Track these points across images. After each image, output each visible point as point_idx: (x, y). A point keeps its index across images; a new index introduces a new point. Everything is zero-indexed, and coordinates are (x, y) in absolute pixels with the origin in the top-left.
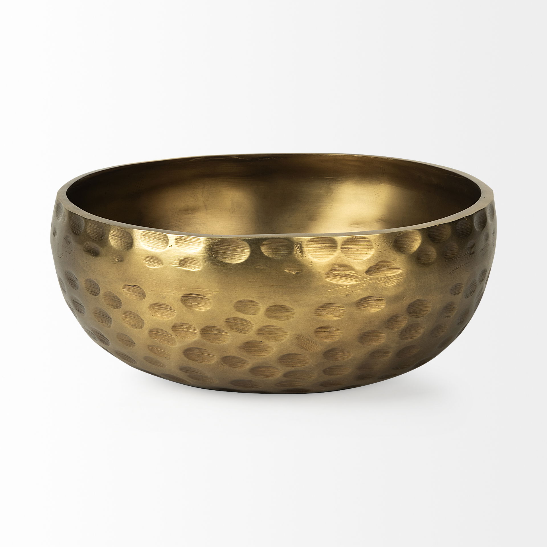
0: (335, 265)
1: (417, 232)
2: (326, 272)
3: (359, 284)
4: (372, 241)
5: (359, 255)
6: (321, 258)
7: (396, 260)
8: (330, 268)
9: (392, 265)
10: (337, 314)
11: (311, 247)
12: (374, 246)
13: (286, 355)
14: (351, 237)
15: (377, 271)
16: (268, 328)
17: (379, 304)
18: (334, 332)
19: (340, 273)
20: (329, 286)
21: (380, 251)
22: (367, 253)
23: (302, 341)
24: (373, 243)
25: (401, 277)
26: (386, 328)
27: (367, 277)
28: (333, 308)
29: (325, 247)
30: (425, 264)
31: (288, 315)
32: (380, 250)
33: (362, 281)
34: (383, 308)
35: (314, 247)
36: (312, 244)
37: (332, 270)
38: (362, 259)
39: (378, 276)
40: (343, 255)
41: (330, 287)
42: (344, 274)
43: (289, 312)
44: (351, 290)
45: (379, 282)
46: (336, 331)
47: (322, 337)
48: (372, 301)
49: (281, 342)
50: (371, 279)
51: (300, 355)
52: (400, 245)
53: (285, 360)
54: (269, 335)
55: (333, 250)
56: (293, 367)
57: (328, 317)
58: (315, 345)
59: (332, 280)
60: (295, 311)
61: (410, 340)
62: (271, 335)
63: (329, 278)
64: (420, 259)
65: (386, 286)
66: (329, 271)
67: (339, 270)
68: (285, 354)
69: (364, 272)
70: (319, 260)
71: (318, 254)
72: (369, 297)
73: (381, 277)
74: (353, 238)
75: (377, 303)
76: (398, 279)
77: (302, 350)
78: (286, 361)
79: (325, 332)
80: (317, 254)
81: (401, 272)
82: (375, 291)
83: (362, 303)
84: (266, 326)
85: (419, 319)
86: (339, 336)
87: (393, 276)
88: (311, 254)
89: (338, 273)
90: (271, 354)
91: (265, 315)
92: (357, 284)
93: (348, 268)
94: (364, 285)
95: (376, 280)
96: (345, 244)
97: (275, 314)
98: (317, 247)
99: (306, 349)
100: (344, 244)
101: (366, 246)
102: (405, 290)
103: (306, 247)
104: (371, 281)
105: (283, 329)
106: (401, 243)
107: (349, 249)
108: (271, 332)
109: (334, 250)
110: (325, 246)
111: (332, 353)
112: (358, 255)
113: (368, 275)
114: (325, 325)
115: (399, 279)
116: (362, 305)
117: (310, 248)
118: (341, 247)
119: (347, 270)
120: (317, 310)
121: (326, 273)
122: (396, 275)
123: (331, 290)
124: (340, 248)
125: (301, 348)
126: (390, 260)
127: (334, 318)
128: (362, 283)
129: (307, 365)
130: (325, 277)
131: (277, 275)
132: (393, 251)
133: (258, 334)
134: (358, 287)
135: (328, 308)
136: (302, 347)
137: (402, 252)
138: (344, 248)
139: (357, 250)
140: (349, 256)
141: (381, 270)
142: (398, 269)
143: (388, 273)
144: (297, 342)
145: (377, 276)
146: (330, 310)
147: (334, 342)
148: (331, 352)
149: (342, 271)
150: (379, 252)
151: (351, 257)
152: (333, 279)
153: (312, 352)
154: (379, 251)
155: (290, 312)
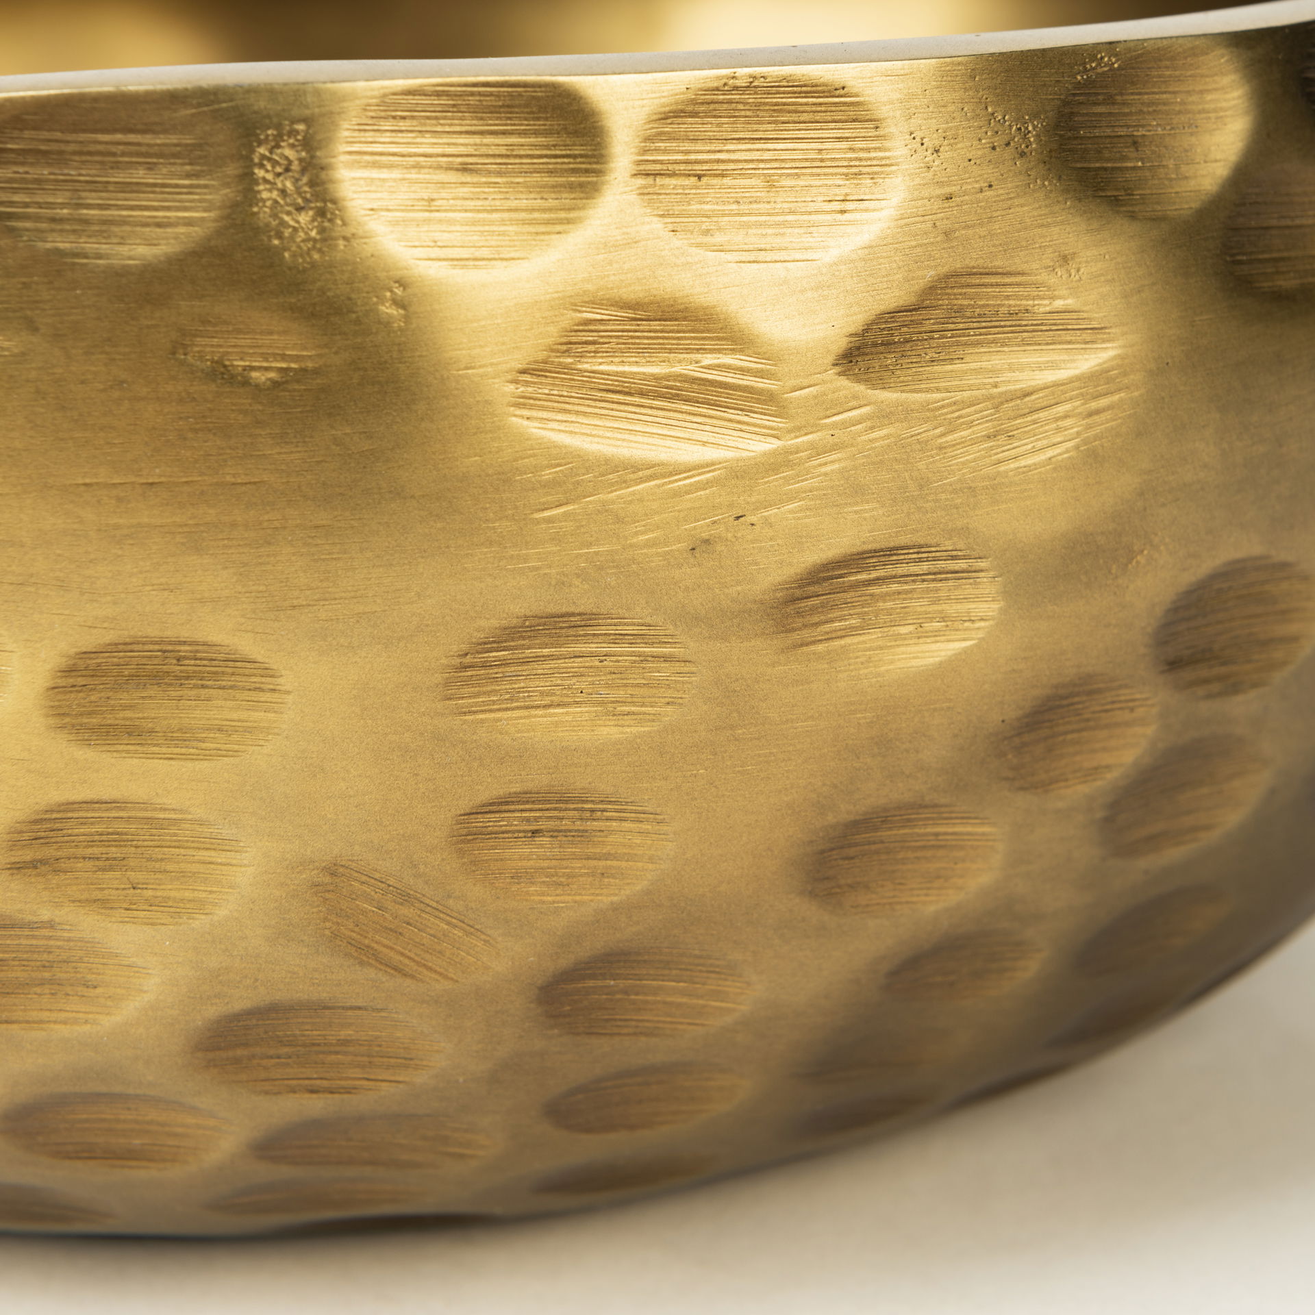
0: (595, 303)
1: (1221, 59)
2: (518, 360)
3: (787, 452)
4: (883, 111)
5: (783, 224)
6: (478, 254)
7: (1073, 266)
8: (552, 333)
9: (1043, 306)
10: (621, 693)
11: (391, 166)
12: (899, 148)
13: (250, 1013)
14: (719, 78)
15: (931, 354)
16: (83, 822)
17: (951, 609)
18: (611, 832)
19: (635, 369)
20: (547, 474)
21: (947, 190)
22: (849, 206)
23: (364, 912)
24: (893, 129)
25: (1116, 397)
26: (1007, 779)
27: (855, 397)
28: (592, 648)
29: (505, 163)
30: (1280, 298)
31: (235, 716)
32: (949, 183)
33: (817, 428)
34: (981, 635)
35: (417, 166)
36: (400, 138)
37: (568, 345)
38: (809, 255)
39: (938, 390)
40: (657, 225)
41: (554, 484)
42: (667, 377)
43: (238, 694)
44: (731, 505)
45: (949, 438)
46: (626, 825)
47: (516, 877)
48: (895, 587)
49: (200, 922)
50: (884, 416)
51: (359, 1008)
52: (1099, 151)
53: (246, 1045)
54: (104, 870)
55: (571, 187)
56: (312, 1092)
57: (556, 724)
58: (468, 934)
59: (577, 429)
60: (286, 682)
61: (1173, 855)
62: (111, 869)
63: (545, 415)
64: (1250, 262)
65: (1002, 468)
66: (542, 355)
67: (631, 347)
68: (238, 1006)
69: (830, 359)
70: (460, 272)
71: (450, 222)
72: (875, 552)
73: (959, 396)
74: (736, 88)
75: (934, 603)
76: (1090, 414)
77: (371, 973)
78: (254, 1056)
79: (534, 832)
80: (440, 221)
81: (1111, 353)
82: (919, 509)
83: (815, 601)
84: (69, 806)
85: (1242, 706)
86: (651, 859)
87: (1056, 384)
88: (396, 223)
89: (623, 374)
90: (129, 1009)
91: (52, 721)
92: (774, 453)
93: (698, 326)
94: (834, 464)
95: (927, 420)
96: (671, 138)
97: (128, 714)
98: (439, 167)
99: (395, 969)
100: (659, 136)
101: (837, 150)
102: (1141, 494)
103: (351, 165)
104: (884, 432)
105: (201, 823)
106: (1108, 131)
107: (699, 177)
108: (114, 851)
109: (581, 185)
110: (503, 151)
111: (600, 983)
112: (778, 224)
113: (859, 381)
114: (536, 780)
115: (1098, 412)
116: (816, 619)
117: (384, 174)
118: (639, 163)
119: (696, 344)
120: (465, 667)
121: (523, 372)
122: (1078, 378)
123: (570, 507)
124: (633, 169)
125: (361, 963)
126: (1024, 267)
127: (605, 730)
128: (812, 446)
129: (421, 1078)
130: (517, 405)
131: (116, 394)
132: (1047, 197)
133: (17, 868)
134: (787, 480)
135: (546, 651)
136: (364, 954)
137: (1115, 203)
138: (658, 167)
139: (770, 185)
140: (707, 232)
141: (958, 344)
142: (1087, 336)
143: (1011, 369)
144: (325, 920)
145: (928, 390)
146: (569, 663)
147: (615, 908)
148: (593, 977)
149: (643, 351)
150: (937, 204)
151: (718, 238)
152: (581, 419)
153: (448, 985)
154: (939, 191)
155: (243, 689)
